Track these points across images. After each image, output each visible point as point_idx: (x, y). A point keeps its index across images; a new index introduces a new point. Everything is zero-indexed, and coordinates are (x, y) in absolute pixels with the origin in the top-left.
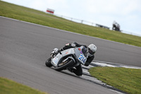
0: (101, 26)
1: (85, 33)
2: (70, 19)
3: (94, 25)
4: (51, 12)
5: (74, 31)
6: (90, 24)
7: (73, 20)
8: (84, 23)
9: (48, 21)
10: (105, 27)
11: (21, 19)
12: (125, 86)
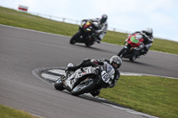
2: (48, 17)
4: (24, 9)
5: (55, 32)
6: (74, 23)
8: (66, 21)
9: (20, 21)
12: (121, 98)
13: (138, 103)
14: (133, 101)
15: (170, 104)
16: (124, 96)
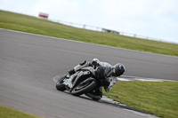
0: (109, 31)
1: (88, 41)
2: (69, 24)
3: (100, 30)
7: (73, 25)
8: (87, 28)
9: (41, 28)
11: (7, 28)
12: (142, 104)
14: (154, 107)
16: (145, 102)
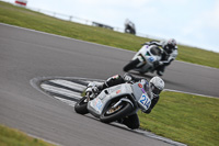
0: (101, 26)
2: (52, 15)
3: (90, 24)
4: (22, 3)
6: (84, 22)
7: (57, 16)
8: (74, 20)
10: (107, 27)
13: (159, 125)
14: (154, 123)
15: (198, 128)
